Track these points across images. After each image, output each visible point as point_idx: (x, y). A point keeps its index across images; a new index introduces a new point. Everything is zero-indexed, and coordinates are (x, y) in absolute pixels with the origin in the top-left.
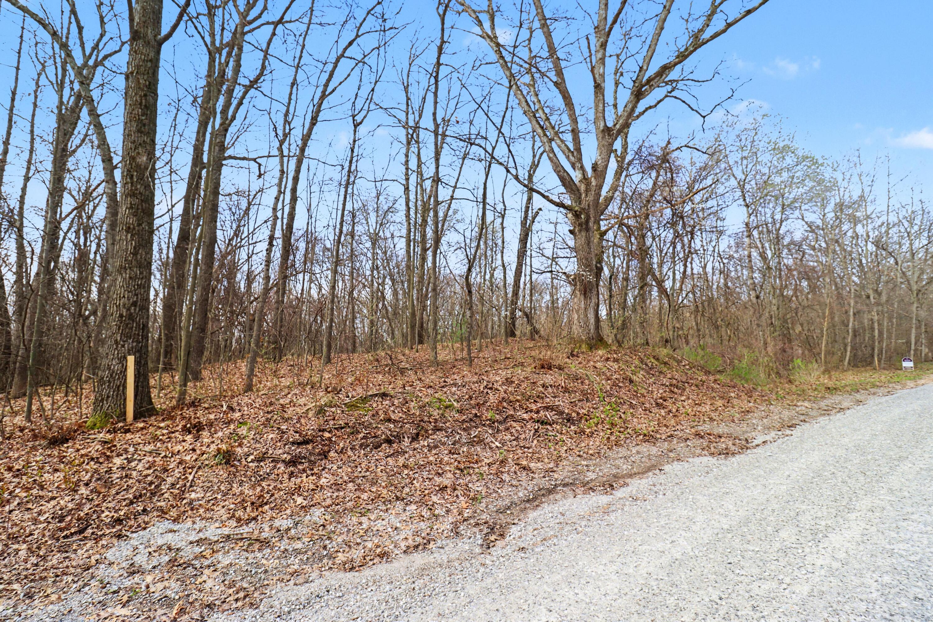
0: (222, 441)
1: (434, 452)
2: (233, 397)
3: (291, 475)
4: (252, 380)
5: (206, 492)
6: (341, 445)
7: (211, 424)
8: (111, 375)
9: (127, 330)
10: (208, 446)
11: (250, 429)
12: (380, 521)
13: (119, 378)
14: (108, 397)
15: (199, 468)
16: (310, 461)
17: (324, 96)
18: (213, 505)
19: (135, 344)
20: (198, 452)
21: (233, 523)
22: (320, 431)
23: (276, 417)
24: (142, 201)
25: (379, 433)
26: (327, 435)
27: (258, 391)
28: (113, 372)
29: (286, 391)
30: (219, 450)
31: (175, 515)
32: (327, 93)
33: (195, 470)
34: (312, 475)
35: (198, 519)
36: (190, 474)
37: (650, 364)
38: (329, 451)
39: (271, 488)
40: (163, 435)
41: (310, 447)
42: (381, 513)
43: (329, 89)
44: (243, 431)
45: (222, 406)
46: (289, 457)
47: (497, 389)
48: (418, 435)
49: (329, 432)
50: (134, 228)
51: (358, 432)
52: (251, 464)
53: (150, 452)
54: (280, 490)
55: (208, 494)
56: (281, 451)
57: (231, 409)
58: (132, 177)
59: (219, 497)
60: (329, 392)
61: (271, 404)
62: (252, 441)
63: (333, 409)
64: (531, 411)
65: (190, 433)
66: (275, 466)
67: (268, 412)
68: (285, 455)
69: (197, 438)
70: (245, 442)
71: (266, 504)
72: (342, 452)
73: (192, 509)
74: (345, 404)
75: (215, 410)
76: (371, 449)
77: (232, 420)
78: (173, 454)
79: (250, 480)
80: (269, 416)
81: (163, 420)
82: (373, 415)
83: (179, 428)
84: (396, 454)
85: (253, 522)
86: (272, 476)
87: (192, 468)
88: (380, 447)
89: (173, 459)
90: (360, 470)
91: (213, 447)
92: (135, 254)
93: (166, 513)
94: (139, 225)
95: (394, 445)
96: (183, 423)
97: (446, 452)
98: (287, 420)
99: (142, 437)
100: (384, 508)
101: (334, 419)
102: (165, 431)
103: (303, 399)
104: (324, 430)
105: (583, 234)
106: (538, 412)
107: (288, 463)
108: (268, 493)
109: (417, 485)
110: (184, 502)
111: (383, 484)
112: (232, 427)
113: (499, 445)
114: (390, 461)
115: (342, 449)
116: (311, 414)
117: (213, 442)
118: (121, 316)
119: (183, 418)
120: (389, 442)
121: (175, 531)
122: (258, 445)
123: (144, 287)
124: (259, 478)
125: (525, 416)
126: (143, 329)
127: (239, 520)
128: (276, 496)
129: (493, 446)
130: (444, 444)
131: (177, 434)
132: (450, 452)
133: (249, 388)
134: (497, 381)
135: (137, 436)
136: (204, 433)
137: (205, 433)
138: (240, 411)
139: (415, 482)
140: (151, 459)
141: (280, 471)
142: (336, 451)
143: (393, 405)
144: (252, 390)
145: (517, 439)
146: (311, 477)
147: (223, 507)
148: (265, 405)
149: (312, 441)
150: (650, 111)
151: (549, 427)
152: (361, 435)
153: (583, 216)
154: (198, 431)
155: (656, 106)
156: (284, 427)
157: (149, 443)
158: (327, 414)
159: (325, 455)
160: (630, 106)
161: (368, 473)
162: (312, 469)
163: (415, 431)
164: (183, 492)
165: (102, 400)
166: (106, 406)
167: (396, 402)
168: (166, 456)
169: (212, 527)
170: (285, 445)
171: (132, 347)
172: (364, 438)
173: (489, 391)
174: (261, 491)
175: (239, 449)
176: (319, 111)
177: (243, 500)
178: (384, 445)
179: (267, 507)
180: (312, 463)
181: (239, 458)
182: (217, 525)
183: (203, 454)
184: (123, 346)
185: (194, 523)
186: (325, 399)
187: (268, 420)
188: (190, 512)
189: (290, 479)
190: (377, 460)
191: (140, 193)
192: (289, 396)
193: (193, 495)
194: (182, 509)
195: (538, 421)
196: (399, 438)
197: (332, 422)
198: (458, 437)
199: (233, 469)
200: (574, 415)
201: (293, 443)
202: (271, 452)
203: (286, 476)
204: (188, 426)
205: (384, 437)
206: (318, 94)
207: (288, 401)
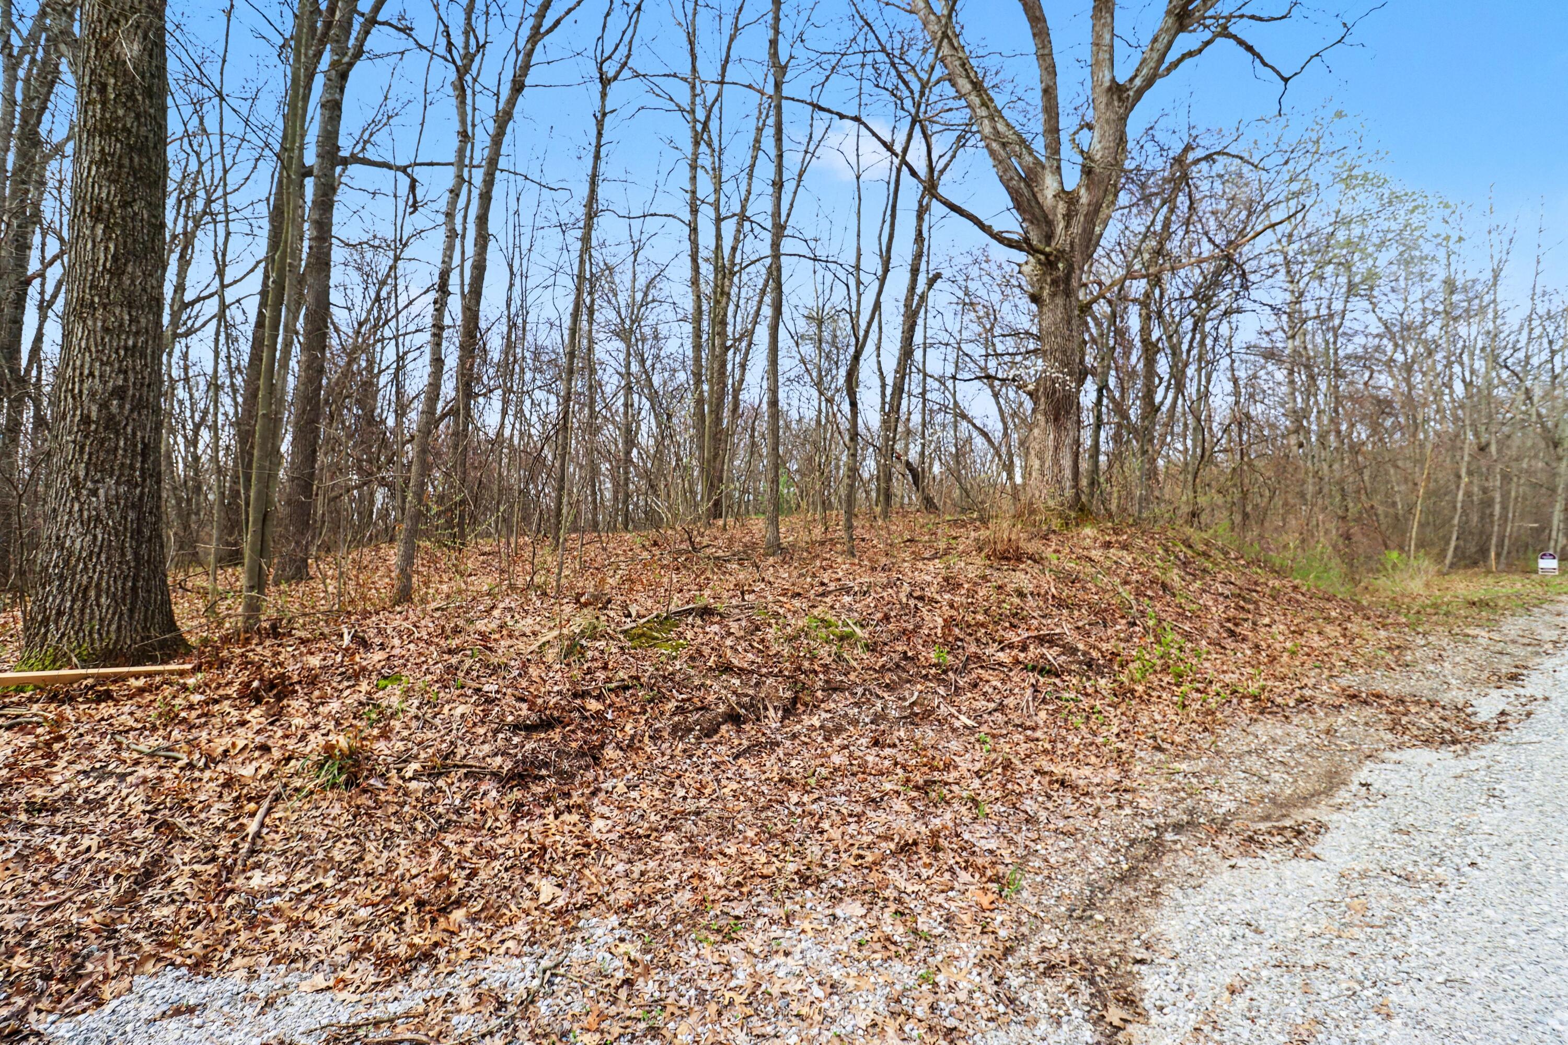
0: (338, 723)
1: (837, 742)
2: (366, 615)
3: (518, 811)
4: (409, 578)
5: (292, 867)
6: (629, 729)
7: (312, 680)
8: (67, 562)
9: (102, 455)
10: (303, 737)
11: (407, 693)
12: (779, 959)
13: (86, 568)
14: (60, 614)
15: (277, 798)
16: (560, 773)
17: (536, 36)
18: (312, 907)
19: (122, 489)
20: (276, 754)
21: (365, 971)
22: (575, 696)
23: (468, 662)
24: (131, 148)
25: (711, 698)
26: (593, 705)
27: (423, 601)
28: (71, 554)
29: (488, 601)
30: (329, 748)
31: (197, 949)
32: (542, 30)
33: (265, 804)
34: (569, 809)
35: (265, 960)
36: (252, 815)
37: (1182, 556)
38: (602, 746)
39: (466, 851)
40: (191, 707)
41: (556, 735)
42: (776, 932)
43: (547, 23)
44: (392, 697)
45: (341, 636)
46: (509, 765)
47: (932, 600)
48: (795, 701)
49: (598, 698)
50: (112, 212)
51: (663, 698)
52: (413, 785)
53: (152, 755)
54: (491, 856)
55: (300, 875)
56: (486, 748)
57: (363, 643)
58: (103, 89)
59: (329, 882)
60: (586, 605)
61: (456, 631)
62: (414, 724)
63: (601, 644)
64: (1011, 646)
65: (259, 701)
66: (475, 788)
67: (450, 652)
68: (499, 760)
69: (276, 716)
70: (396, 724)
71: (458, 904)
72: (631, 746)
73: (251, 925)
74: (624, 632)
75: (322, 644)
76: (698, 738)
77: (364, 669)
78: (211, 760)
79: (413, 830)
80: (454, 660)
81: (197, 669)
82: (692, 658)
83: (232, 691)
84: (755, 749)
85: (424, 969)
86: (470, 817)
87: (258, 799)
88: (716, 731)
89: (207, 774)
90: (681, 793)
91: (316, 740)
92: (116, 272)
93: (173, 945)
94: (125, 205)
95: (747, 727)
96: (244, 677)
97: (864, 741)
98: (495, 670)
99: (139, 714)
100: (778, 912)
101: (605, 668)
102: (196, 698)
103: (529, 621)
104: (584, 694)
105: (1059, 301)
106: (1024, 649)
107: (505, 781)
108: (459, 866)
109: (835, 834)
110: (230, 902)
111: (750, 834)
112: (364, 686)
113: (970, 723)
114: (748, 767)
115: (633, 737)
116: (551, 655)
117: (316, 727)
118: (86, 420)
119: (245, 664)
120: (734, 718)
121: (191, 1010)
122: (430, 735)
123: (143, 355)
124: (435, 825)
125: (1002, 656)
126: (144, 455)
127: (384, 961)
128: (482, 875)
129: (957, 724)
130: (855, 722)
131: (226, 705)
132: (876, 743)
133: (404, 595)
134: (929, 584)
135: (126, 709)
136: (294, 703)
137: (297, 704)
138: (382, 647)
139: (825, 825)
140: (151, 773)
141: (489, 801)
142: (619, 746)
143: (730, 634)
144: (410, 600)
145: (1001, 708)
146: (566, 817)
147: (340, 914)
148: (443, 633)
149: (559, 721)
150: (1188, 62)
151: (1057, 681)
152: (672, 705)
153: (1060, 265)
154: (279, 698)
155: (1200, 51)
156: (490, 687)
157: (154, 728)
158: (589, 654)
159: (593, 755)
160: (1164, 39)
161: (703, 802)
162: (568, 795)
163: (789, 694)
164: (230, 870)
165: (45, 621)
166: (53, 637)
167: (734, 628)
168: (191, 766)
169: (305, 986)
170: (496, 732)
171: (117, 497)
172: (680, 710)
173: (920, 605)
174: (442, 861)
175: (381, 745)
176: (526, 67)
177: (395, 893)
178: (724, 728)
179: (458, 915)
180: (566, 777)
181: (381, 769)
182: (319, 980)
183: (288, 759)
184: (94, 493)
185: (252, 974)
186: (578, 620)
187: (451, 670)
188: (244, 935)
189: (514, 823)
190: (716, 765)
191: (125, 129)
192: (496, 613)
193: (257, 880)
194: (222, 926)
195: (1033, 669)
196: (755, 709)
197: (601, 675)
198: (879, 706)
199: (365, 800)
200: (1095, 654)
201: (516, 728)
202: (461, 751)
203: (503, 816)
204: (255, 684)
205: (722, 708)
206: (525, 32)
207: (494, 625)
